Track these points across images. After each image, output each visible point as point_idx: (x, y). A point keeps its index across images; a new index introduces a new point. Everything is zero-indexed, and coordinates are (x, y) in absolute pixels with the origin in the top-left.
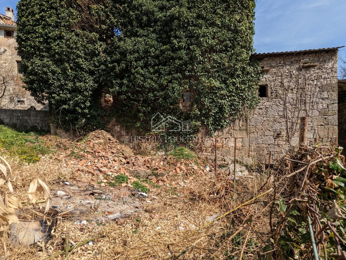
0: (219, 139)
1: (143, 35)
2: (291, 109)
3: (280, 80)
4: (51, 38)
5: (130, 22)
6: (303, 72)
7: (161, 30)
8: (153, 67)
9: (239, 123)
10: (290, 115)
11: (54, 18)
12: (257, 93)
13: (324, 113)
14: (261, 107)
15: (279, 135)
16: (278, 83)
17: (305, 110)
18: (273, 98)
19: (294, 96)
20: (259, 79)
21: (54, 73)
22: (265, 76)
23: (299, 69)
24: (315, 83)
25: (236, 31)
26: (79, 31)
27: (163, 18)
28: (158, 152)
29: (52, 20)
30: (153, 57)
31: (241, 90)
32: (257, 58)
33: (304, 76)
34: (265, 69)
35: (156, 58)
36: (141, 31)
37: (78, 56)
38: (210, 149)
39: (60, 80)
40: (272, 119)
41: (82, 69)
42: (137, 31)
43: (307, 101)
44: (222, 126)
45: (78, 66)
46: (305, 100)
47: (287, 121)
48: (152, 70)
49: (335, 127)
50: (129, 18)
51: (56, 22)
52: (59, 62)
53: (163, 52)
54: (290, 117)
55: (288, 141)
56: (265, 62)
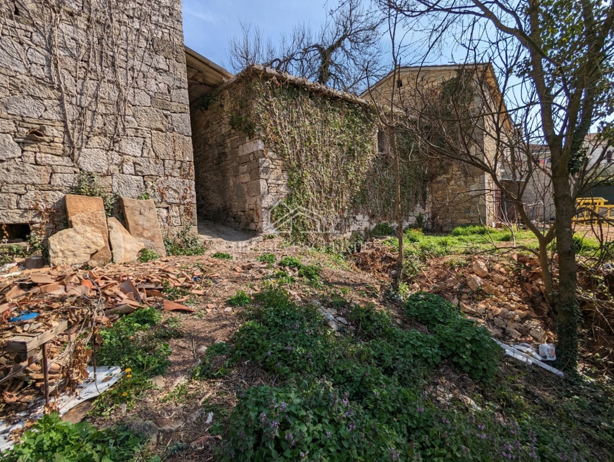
2: (72, 69)
10: (69, 83)
13: (161, 102)
15: (36, 136)
17: (116, 83)
19: (81, 37)
24: (137, 25)
43: (120, 62)
46: (113, 57)
47: (61, 99)
49: (187, 139)
54: (72, 89)
55: (72, 156)
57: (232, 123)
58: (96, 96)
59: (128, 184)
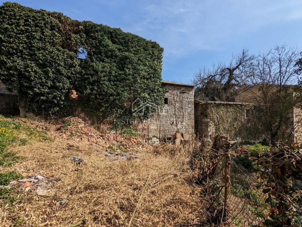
0: (146, 124)
1: (108, 62)
2: (177, 111)
3: (173, 97)
4: (34, 47)
5: (100, 53)
6: (182, 94)
7: (118, 62)
8: (114, 82)
9: (156, 116)
10: (177, 114)
11: (39, 34)
12: (163, 101)
13: (189, 114)
14: (165, 109)
16: (172, 98)
17: (183, 112)
18: (170, 105)
19: (179, 105)
20: (164, 95)
21: (36, 72)
22: (167, 94)
23: (180, 93)
24: (186, 100)
25: (155, 70)
26: (60, 48)
27: (120, 56)
28: (111, 132)
29: (38, 35)
30: (113, 76)
31: (156, 99)
32: (164, 85)
33: (182, 96)
34: (167, 90)
35: (115, 77)
36: (106, 60)
37: (59, 65)
38: (141, 130)
39: (41, 79)
40: (170, 115)
42: (104, 59)
43: (184, 108)
44: (148, 118)
45: (58, 72)
47: (176, 117)
48: (112, 83)
49: (193, 120)
50: (100, 51)
51: (40, 37)
52: (42, 66)
53: (120, 74)
54: (177, 115)
55: (177, 126)
56: (167, 87)
57: (201, 113)
58: (180, 115)
59: (183, 130)
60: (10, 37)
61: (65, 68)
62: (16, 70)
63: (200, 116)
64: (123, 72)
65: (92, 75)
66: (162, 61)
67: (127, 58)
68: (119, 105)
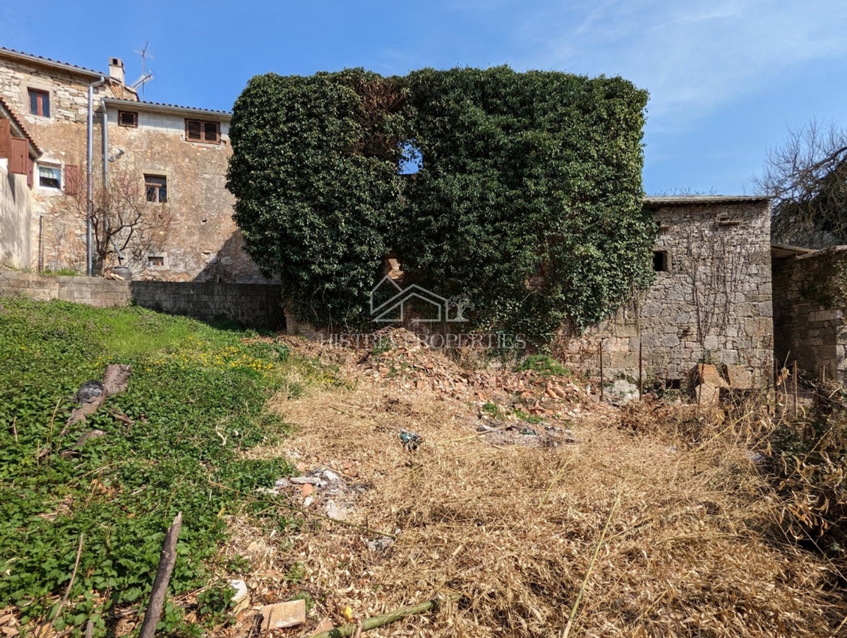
0: (591, 339)
1: (476, 171)
2: (703, 291)
3: (685, 245)
4: (308, 167)
5: (455, 149)
6: (720, 232)
7: (505, 163)
8: (493, 223)
9: (623, 314)
10: (702, 300)
11: (316, 133)
12: (650, 264)
13: (751, 298)
14: (658, 287)
15: (686, 333)
16: (682, 248)
17: (725, 293)
18: (675, 273)
19: (708, 271)
20: (654, 243)
21: (312, 226)
22: (662, 237)
23: (714, 228)
24: (738, 250)
25: (619, 167)
26: (361, 158)
27: (510, 145)
28: (490, 363)
29: (312, 137)
30: (491, 207)
31: (626, 260)
32: (651, 209)
33: (722, 239)
34: (663, 225)
35: (496, 209)
36: (471, 164)
37: (360, 200)
38: (578, 356)
39: (324, 240)
40: (675, 307)
41: (366, 223)
42: (465, 164)
43: (728, 279)
44: (598, 319)
45: (359, 217)
46: (724, 277)
47: (698, 310)
48: (489, 227)
49: (769, 319)
50: (454, 142)
51: (320, 140)
52: (324, 209)
53: (510, 200)
54: (703, 303)
55: (701, 342)
56: (662, 215)
57: (803, 293)
58: (714, 304)
59: (728, 355)
60: (262, 154)
61: (373, 205)
62: (276, 227)
63: (797, 301)
64: (519, 192)
65: (436, 214)
66: (643, 133)
67: (528, 146)
68: (510, 287)
